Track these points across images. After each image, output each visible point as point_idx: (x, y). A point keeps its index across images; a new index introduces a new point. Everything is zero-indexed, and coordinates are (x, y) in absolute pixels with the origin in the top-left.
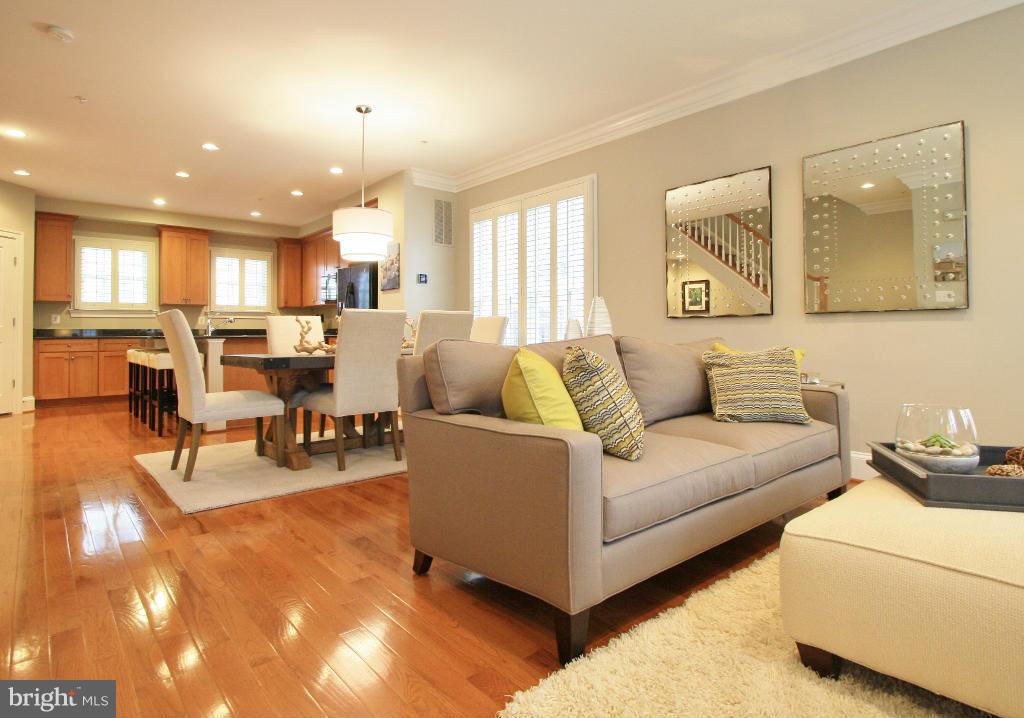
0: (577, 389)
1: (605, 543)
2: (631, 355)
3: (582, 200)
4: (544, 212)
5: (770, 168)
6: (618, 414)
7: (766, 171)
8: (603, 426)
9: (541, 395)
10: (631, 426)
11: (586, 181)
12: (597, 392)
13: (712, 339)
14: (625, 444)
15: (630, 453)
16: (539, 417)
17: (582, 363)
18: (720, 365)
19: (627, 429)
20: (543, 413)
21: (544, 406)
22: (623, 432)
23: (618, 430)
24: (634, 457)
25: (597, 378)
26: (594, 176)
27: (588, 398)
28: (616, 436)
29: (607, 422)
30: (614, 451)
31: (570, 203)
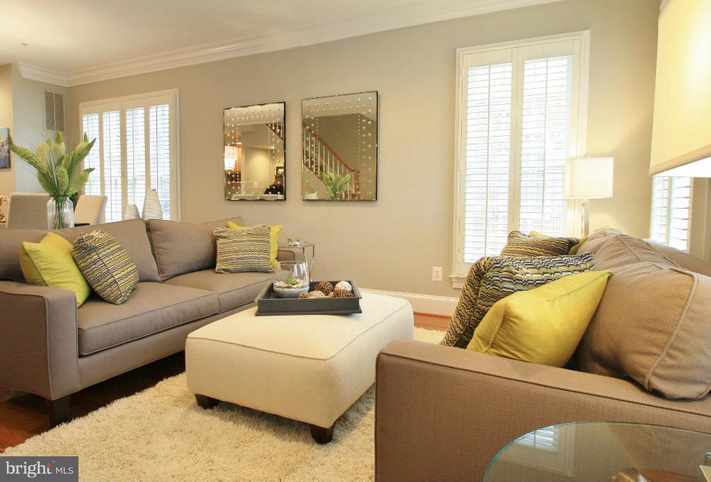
0: (81, 261)
1: (81, 356)
2: (157, 232)
3: (168, 108)
4: (140, 112)
5: (285, 103)
6: (110, 276)
7: (283, 104)
8: (99, 284)
9: (44, 267)
10: (119, 283)
11: (172, 93)
12: (94, 262)
13: (227, 219)
14: (114, 294)
15: (116, 299)
16: (44, 281)
17: (82, 244)
18: (224, 237)
19: (116, 285)
20: (47, 278)
21: (48, 274)
22: (113, 287)
23: (110, 285)
24: (119, 301)
25: (95, 253)
26: (176, 90)
27: (89, 266)
28: (108, 290)
29: (102, 281)
30: (107, 299)
31: (159, 109)
